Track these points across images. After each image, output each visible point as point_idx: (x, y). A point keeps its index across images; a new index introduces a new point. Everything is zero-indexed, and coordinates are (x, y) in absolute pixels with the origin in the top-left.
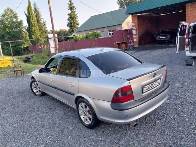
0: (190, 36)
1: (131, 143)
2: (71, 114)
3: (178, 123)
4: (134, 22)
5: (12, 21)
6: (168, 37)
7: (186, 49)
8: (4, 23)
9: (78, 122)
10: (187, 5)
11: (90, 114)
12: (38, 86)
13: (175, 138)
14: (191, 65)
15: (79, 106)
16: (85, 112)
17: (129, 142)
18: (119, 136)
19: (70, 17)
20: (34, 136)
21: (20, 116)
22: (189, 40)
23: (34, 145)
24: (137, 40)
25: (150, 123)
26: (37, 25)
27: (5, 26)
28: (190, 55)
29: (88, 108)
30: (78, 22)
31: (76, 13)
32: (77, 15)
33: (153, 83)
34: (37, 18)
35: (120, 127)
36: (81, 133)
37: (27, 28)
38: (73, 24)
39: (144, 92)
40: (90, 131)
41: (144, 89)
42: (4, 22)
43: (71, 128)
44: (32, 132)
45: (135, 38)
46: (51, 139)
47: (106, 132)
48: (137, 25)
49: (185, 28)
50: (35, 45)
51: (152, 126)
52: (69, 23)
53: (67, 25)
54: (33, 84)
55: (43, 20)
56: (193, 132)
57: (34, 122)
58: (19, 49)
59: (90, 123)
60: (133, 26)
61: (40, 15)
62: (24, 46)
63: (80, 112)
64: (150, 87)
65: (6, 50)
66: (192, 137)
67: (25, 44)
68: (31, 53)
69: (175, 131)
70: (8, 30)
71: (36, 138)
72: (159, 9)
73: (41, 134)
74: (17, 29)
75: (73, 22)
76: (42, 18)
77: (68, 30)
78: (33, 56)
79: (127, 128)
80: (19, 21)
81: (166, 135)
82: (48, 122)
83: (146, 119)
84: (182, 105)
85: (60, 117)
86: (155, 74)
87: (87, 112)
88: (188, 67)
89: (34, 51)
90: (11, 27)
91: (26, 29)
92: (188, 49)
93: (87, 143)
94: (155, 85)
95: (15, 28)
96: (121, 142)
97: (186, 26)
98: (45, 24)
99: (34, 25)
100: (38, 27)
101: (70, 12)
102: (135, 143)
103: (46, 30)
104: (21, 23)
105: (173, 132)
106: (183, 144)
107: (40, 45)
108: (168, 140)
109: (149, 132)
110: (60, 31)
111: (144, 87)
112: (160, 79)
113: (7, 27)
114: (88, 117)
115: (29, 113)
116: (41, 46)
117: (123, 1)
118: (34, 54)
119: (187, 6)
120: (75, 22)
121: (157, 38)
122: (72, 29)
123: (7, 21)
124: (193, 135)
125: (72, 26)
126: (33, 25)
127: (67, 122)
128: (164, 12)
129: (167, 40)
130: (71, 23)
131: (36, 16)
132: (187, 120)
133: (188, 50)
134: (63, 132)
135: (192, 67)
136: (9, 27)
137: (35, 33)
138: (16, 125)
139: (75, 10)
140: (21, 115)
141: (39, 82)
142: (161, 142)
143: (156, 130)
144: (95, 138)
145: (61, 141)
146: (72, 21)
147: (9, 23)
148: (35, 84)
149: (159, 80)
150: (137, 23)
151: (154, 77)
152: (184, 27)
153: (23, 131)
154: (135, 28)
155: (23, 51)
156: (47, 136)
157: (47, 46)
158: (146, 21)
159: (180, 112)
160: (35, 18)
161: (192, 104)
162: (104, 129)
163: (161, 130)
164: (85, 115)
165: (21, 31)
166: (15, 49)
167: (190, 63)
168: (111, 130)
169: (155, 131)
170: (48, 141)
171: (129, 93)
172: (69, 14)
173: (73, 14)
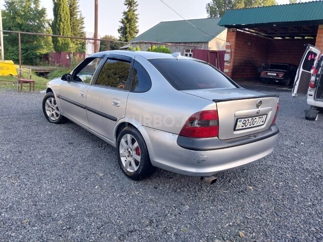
0: (319, 73)
1: (200, 211)
2: (105, 155)
3: (283, 194)
4: (231, 40)
5: (29, 7)
6: (281, 75)
7: (309, 92)
8: (15, 8)
9: (115, 167)
10: (320, 26)
11: (138, 154)
12: (56, 106)
13: (275, 215)
14: (313, 119)
15: (122, 139)
16: (130, 150)
17: (198, 209)
18: (181, 199)
19: (126, 18)
20: (36, 177)
21: (16, 145)
22: (316, 79)
23: (34, 188)
24: (229, 70)
25: (237, 187)
26: (69, 20)
27: (16, 13)
28: (313, 104)
29: (136, 144)
30: (137, 29)
31: (136, 13)
32: (138, 17)
33: (254, 118)
34: (71, 10)
35: (184, 186)
36: (117, 184)
37: (51, 22)
38: (128, 29)
39: (236, 129)
40: (133, 184)
41: (239, 123)
42: (15, 6)
43: (101, 175)
44: (33, 170)
45: (227, 67)
46: (64, 185)
47: (161, 188)
48: (233, 47)
49: (313, 57)
50: (60, 53)
51: (239, 193)
52: (122, 27)
53: (119, 30)
54: (48, 101)
55: (81, 15)
56: (307, 211)
57: (39, 157)
58: (33, 55)
59: (136, 170)
60: (227, 47)
61: (77, 5)
62: (42, 52)
63: (121, 151)
64: (249, 124)
65: (11, 52)
66: (305, 217)
67: (44, 48)
68: (51, 66)
69: (277, 206)
70: (19, 20)
71: (39, 181)
72: (274, 25)
73: (49, 176)
74: (35, 22)
75: (130, 27)
76: (79, 10)
77: (119, 39)
78: (54, 70)
79: (197, 188)
80: (40, 9)
81: (261, 209)
82: (62, 161)
83: (229, 181)
84: (294, 170)
85: (84, 157)
86: (261, 102)
87: (134, 150)
88: (308, 122)
89: (57, 63)
90: (26, 17)
91: (49, 24)
92: (312, 93)
93: (125, 200)
94: (256, 123)
95: (32, 19)
96: (184, 207)
97: (315, 55)
98: (83, 21)
99: (65, 20)
100: (71, 24)
101: (127, 10)
102: (207, 212)
103: (83, 33)
104: (42, 13)
105: (274, 205)
106: (288, 225)
107: (69, 54)
108: (264, 216)
109: (233, 200)
110: (106, 37)
111: (239, 120)
112: (267, 115)
113: (19, 16)
114: (134, 158)
115: (33, 144)
116: (69, 56)
117: (216, 8)
118: (55, 68)
119: (321, 29)
120: (133, 27)
121: (262, 73)
122: (126, 38)
123: (21, 6)
124: (307, 214)
125: (126, 33)
126: (63, 20)
127: (95, 165)
128: (281, 34)
129: (277, 80)
130: (126, 28)
131: (70, 6)
132: (299, 192)
133: (312, 95)
134: (87, 179)
135: (314, 122)
136: (21, 16)
137: (63, 32)
138: (8, 157)
139: (135, 8)
140: (19, 145)
141: (58, 97)
142: (251, 217)
143: (246, 199)
144: (140, 194)
145: (81, 191)
146: (128, 24)
147: (23, 9)
148: (51, 102)
149: (264, 116)
150: (234, 44)
151: (258, 106)
152: (313, 55)
153: (18, 166)
154: (229, 51)
155: (38, 60)
156: (59, 180)
157: (80, 56)
158: (249, 44)
159: (289, 180)
160: (68, 9)
161: (309, 172)
162: (157, 185)
163: (253, 200)
164: (130, 155)
165: (40, 27)
166: (25, 55)
167: (311, 116)
168: (169, 187)
169: (243, 199)
170: (58, 187)
171: (212, 123)
172: (125, 13)
173: (130, 14)
